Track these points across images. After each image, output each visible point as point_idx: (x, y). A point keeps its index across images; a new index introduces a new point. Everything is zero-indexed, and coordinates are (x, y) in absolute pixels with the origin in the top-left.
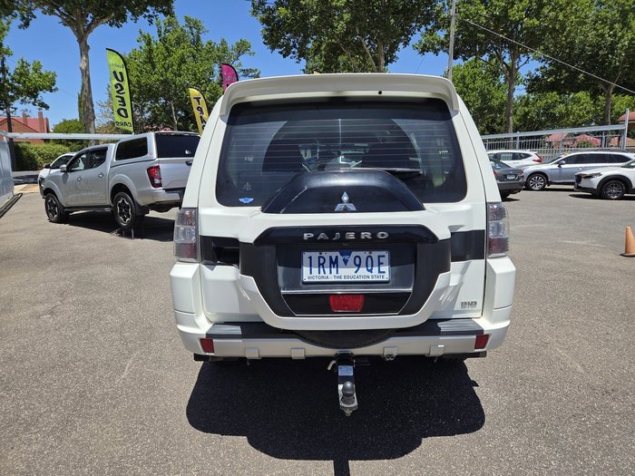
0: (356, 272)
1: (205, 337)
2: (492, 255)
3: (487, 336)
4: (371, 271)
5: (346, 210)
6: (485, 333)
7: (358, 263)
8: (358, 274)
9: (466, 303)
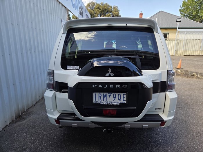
0: (114, 100)
1: (56, 119)
2: (168, 91)
3: (165, 122)
4: (120, 100)
5: (110, 76)
6: (164, 121)
7: (114, 97)
8: (115, 101)
9: (157, 109)
